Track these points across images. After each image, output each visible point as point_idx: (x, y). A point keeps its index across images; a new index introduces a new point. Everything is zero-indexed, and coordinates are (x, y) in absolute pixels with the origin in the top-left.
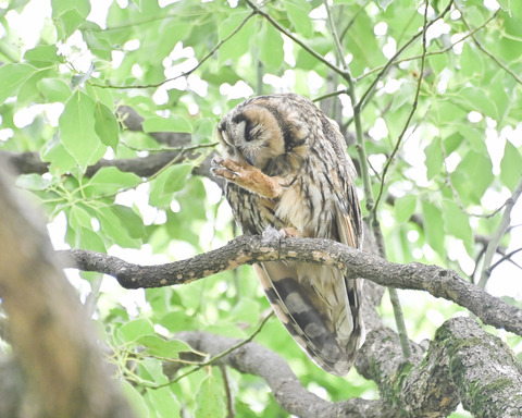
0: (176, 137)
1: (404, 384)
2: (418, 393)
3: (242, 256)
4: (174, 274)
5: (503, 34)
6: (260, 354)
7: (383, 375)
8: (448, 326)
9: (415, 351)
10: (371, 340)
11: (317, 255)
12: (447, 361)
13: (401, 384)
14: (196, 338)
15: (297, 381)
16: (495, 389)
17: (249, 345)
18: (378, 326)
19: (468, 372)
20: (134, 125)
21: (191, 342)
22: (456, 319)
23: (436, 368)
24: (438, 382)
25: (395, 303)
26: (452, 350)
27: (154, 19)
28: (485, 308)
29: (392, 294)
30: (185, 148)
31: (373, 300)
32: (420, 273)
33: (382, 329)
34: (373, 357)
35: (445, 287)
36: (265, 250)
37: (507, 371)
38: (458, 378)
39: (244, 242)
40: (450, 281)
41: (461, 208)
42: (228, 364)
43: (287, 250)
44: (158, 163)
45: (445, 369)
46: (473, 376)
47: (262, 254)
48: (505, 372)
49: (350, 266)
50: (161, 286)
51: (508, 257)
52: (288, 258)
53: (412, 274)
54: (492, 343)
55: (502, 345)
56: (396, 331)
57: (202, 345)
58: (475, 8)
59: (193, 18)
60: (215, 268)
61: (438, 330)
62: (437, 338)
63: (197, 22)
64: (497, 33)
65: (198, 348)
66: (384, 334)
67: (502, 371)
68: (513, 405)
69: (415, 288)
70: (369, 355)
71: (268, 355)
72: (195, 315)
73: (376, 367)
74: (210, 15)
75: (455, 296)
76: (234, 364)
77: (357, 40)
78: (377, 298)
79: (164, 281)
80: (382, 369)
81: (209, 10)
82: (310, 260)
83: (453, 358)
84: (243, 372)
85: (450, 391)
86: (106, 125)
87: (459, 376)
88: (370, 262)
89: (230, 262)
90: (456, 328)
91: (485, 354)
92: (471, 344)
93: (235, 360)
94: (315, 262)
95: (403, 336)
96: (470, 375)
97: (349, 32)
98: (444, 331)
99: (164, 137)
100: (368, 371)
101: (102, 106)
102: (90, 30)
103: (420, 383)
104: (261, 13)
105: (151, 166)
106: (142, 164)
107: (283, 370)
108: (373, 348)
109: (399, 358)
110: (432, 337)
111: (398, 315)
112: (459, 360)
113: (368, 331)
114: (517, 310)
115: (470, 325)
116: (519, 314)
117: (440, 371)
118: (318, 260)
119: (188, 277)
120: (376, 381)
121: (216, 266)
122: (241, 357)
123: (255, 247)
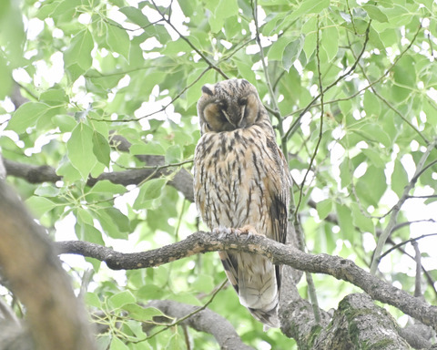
1: (315, 341)
2: (325, 348)
3: (197, 247)
4: (148, 260)
5: (394, 83)
6: (211, 317)
7: (300, 335)
8: (348, 300)
9: (324, 317)
10: (292, 309)
11: (252, 247)
12: (347, 325)
13: (313, 341)
14: (165, 305)
15: (238, 338)
16: (381, 346)
17: (204, 311)
18: (298, 298)
19: (361, 333)
20: (124, 148)
21: (161, 308)
22: (354, 295)
23: (339, 330)
24: (340, 340)
25: (309, 281)
26: (351, 316)
27: (138, 69)
28: (374, 288)
29: (308, 276)
30: (159, 166)
31: (294, 279)
32: (327, 262)
33: (300, 300)
34: (293, 321)
35: (344, 272)
36: (214, 243)
37: (390, 333)
38: (354, 338)
39: (199, 237)
40: (348, 267)
42: (188, 324)
43: (230, 243)
44: (139, 176)
45: (345, 331)
46: (365, 337)
47: (212, 246)
48: (388, 334)
49: (276, 255)
50: (138, 268)
51: (398, 247)
52: (231, 249)
53: (321, 262)
54: (379, 313)
55: (386, 314)
56: (311, 302)
57: (169, 310)
58: (374, 64)
59: (167, 68)
60: (177, 256)
61: (340, 303)
62: (339, 308)
63: (170, 71)
64: (390, 82)
65: (166, 313)
66: (302, 305)
67: (386, 333)
69: (323, 273)
70: (290, 319)
71: (217, 318)
72: (164, 287)
73: (296, 329)
74: (180, 66)
75: (352, 279)
76: (193, 325)
77: (287, 87)
79: (140, 265)
80: (299, 330)
81: (179, 63)
82: (247, 250)
83: (351, 323)
84: (198, 330)
85: (349, 347)
86: (101, 148)
87: (355, 336)
88: (290, 253)
89: (189, 251)
90: (353, 302)
91: (374, 321)
92: (364, 313)
93: (193, 322)
94: (250, 252)
95: (315, 306)
96: (362, 336)
97: (281, 80)
98: (345, 303)
100: (289, 332)
101: (98, 134)
102: (91, 76)
103: (327, 341)
104: (214, 68)
105: (134, 178)
106: (127, 176)
107: (227, 329)
108: (294, 314)
109: (312, 322)
110: (336, 308)
112: (355, 324)
113: (290, 302)
114: (397, 289)
115: (363, 299)
116: (398, 293)
117: (341, 332)
118: (252, 251)
119: (158, 262)
120: (295, 339)
121: (179, 254)
122: (197, 319)
123: (207, 240)
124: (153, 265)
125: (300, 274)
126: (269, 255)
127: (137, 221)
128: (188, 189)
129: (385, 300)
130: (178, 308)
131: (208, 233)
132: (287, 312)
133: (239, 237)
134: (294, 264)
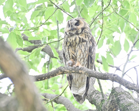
0: (36, 41)
1: (103, 105)
2: (107, 107)
3: (60, 72)
4: (42, 78)
6: (62, 98)
7: (97, 103)
8: (115, 89)
9: (105, 96)
10: (93, 94)
11: (80, 71)
12: (115, 99)
13: (102, 105)
14: (45, 95)
15: (73, 105)
16: (129, 106)
18: (94, 90)
19: (121, 101)
20: (25, 39)
22: (117, 87)
24: (112, 104)
25: (99, 84)
26: (116, 96)
28: (126, 84)
29: (99, 81)
30: (40, 45)
32: (108, 75)
33: (96, 91)
35: (115, 79)
39: (60, 69)
40: (116, 77)
42: (54, 101)
43: (72, 70)
44: (32, 49)
45: (114, 101)
46: (122, 102)
47: (65, 71)
48: (131, 101)
49: (89, 74)
50: (38, 81)
52: (72, 72)
53: (106, 76)
54: (127, 94)
55: (129, 94)
56: (100, 91)
62: (112, 93)
65: (45, 97)
66: (96, 92)
67: (130, 101)
68: (134, 110)
69: (107, 79)
70: (93, 98)
71: (65, 99)
73: (95, 101)
75: (118, 81)
78: (93, 82)
79: (39, 80)
80: (96, 101)
83: (117, 98)
84: (57, 103)
85: (116, 107)
87: (119, 102)
88: (94, 73)
89: (57, 74)
90: (117, 90)
91: (125, 97)
92: (121, 94)
93: (56, 100)
94: (79, 73)
95: (102, 92)
96: (121, 102)
98: (113, 90)
99: (33, 42)
100: (92, 102)
103: (108, 105)
105: (30, 49)
106: (27, 49)
107: (69, 102)
108: (94, 96)
109: (101, 98)
110: (110, 93)
111: (100, 87)
113: (92, 91)
114: (135, 84)
115: (121, 89)
116: (135, 85)
117: (113, 101)
118: (80, 73)
119: (46, 78)
120: (95, 105)
121: (53, 75)
122: (57, 99)
123: (63, 70)
124: (44, 79)
125: (94, 81)
126: (86, 74)
128: (50, 52)
129: (131, 88)
130: (50, 96)
131: (64, 67)
132: (91, 95)
133: (75, 68)
134: (96, 77)
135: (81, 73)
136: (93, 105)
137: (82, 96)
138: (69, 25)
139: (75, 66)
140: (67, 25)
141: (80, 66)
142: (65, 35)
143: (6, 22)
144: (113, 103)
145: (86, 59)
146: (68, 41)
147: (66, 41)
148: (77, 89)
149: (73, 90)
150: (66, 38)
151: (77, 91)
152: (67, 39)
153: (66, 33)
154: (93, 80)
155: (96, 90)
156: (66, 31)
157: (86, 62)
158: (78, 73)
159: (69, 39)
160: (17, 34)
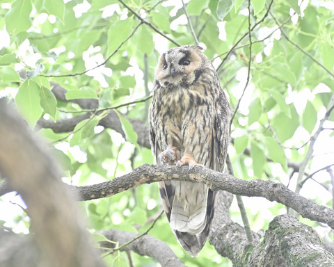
1: (249, 259)
2: (258, 264)
3: (143, 178)
4: (100, 191)
5: (300, 31)
6: (153, 242)
7: (235, 254)
8: (277, 220)
9: (255, 237)
10: (226, 231)
11: (192, 176)
12: (278, 243)
13: (247, 259)
14: (111, 234)
15: (178, 260)
16: (310, 260)
17: (145, 237)
18: (230, 222)
19: (292, 249)
21: (107, 236)
22: (282, 216)
23: (270, 248)
24: (272, 257)
25: (241, 206)
26: (281, 235)
28: (303, 207)
29: (239, 200)
30: (97, 110)
31: (225, 205)
32: (260, 186)
33: (232, 223)
34: (227, 242)
35: (276, 195)
36: (158, 174)
37: (317, 248)
38: (285, 254)
39: (144, 169)
40: (280, 190)
41: (280, 144)
42: (132, 249)
43: (172, 173)
45: (276, 248)
46: (295, 252)
47: (156, 176)
49: (214, 183)
50: (91, 199)
52: (173, 179)
53: (255, 186)
54: (307, 231)
55: (313, 232)
56: (242, 225)
57: (114, 238)
59: (102, 27)
60: (126, 187)
61: (271, 223)
62: (270, 228)
64: (296, 31)
65: (112, 240)
66: (234, 227)
67: (314, 248)
69: (257, 196)
70: (225, 241)
71: (158, 243)
73: (230, 248)
75: (283, 200)
76: (136, 250)
77: (209, 39)
78: (228, 204)
79: (93, 196)
80: (234, 249)
83: (282, 240)
85: (280, 262)
87: (286, 252)
88: (227, 180)
89: (136, 182)
90: (283, 221)
91: (302, 238)
92: (293, 231)
93: (137, 247)
94: (191, 181)
95: (247, 228)
96: (293, 252)
97: (203, 32)
98: (274, 224)
100: (224, 252)
101: (45, 88)
103: (260, 258)
104: (146, 23)
107: (168, 252)
108: (227, 236)
109: (245, 242)
110: (267, 228)
111: (243, 214)
112: (286, 242)
113: (223, 226)
114: (324, 208)
115: (291, 219)
116: (326, 210)
117: (273, 249)
118: (193, 179)
119: (109, 193)
120: (229, 258)
121: (127, 185)
122: (140, 245)
123: (152, 172)
124: (105, 196)
125: (230, 201)
126: (208, 182)
127: (78, 165)
129: (315, 218)
130: (123, 235)
131: (153, 166)
132: (221, 235)
133: (180, 168)
134: (231, 189)
135: (195, 181)
136: (227, 258)
137: (198, 235)
138: (165, 64)
139: (179, 163)
140: (161, 64)
141: (192, 163)
142: (156, 88)
143: (16, 57)
144: (274, 252)
145: (206, 146)
146: (163, 103)
147: (158, 104)
148: (185, 219)
149: (176, 222)
150: (157, 96)
151: (184, 224)
152: (161, 99)
153: (157, 83)
154: (228, 197)
155: (235, 221)
156: (157, 79)
157: (207, 154)
158: (188, 179)
159: (165, 99)
160: (41, 84)
